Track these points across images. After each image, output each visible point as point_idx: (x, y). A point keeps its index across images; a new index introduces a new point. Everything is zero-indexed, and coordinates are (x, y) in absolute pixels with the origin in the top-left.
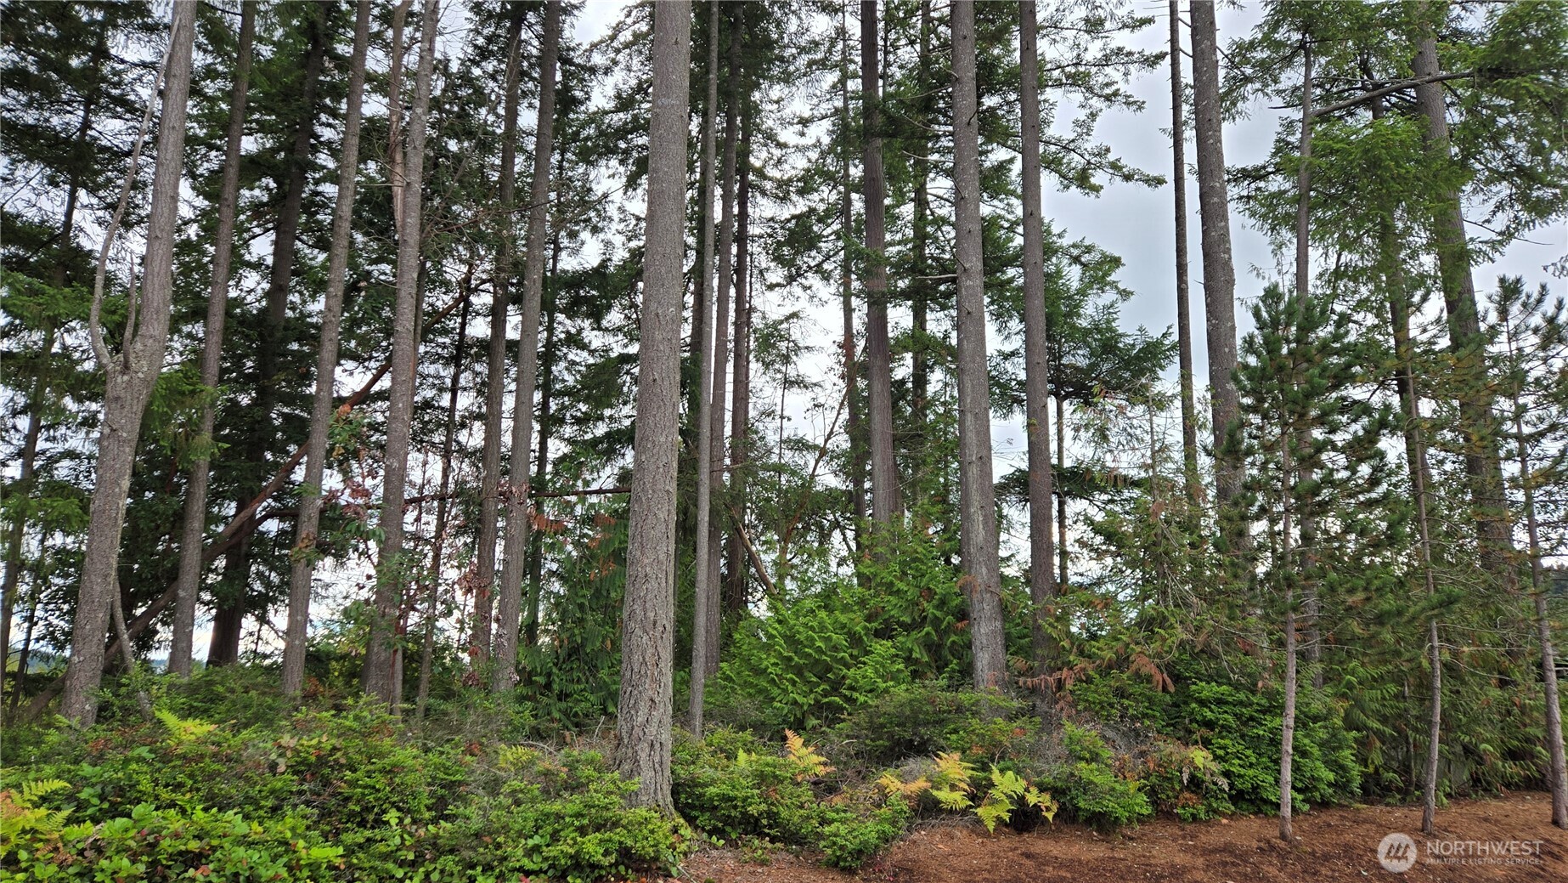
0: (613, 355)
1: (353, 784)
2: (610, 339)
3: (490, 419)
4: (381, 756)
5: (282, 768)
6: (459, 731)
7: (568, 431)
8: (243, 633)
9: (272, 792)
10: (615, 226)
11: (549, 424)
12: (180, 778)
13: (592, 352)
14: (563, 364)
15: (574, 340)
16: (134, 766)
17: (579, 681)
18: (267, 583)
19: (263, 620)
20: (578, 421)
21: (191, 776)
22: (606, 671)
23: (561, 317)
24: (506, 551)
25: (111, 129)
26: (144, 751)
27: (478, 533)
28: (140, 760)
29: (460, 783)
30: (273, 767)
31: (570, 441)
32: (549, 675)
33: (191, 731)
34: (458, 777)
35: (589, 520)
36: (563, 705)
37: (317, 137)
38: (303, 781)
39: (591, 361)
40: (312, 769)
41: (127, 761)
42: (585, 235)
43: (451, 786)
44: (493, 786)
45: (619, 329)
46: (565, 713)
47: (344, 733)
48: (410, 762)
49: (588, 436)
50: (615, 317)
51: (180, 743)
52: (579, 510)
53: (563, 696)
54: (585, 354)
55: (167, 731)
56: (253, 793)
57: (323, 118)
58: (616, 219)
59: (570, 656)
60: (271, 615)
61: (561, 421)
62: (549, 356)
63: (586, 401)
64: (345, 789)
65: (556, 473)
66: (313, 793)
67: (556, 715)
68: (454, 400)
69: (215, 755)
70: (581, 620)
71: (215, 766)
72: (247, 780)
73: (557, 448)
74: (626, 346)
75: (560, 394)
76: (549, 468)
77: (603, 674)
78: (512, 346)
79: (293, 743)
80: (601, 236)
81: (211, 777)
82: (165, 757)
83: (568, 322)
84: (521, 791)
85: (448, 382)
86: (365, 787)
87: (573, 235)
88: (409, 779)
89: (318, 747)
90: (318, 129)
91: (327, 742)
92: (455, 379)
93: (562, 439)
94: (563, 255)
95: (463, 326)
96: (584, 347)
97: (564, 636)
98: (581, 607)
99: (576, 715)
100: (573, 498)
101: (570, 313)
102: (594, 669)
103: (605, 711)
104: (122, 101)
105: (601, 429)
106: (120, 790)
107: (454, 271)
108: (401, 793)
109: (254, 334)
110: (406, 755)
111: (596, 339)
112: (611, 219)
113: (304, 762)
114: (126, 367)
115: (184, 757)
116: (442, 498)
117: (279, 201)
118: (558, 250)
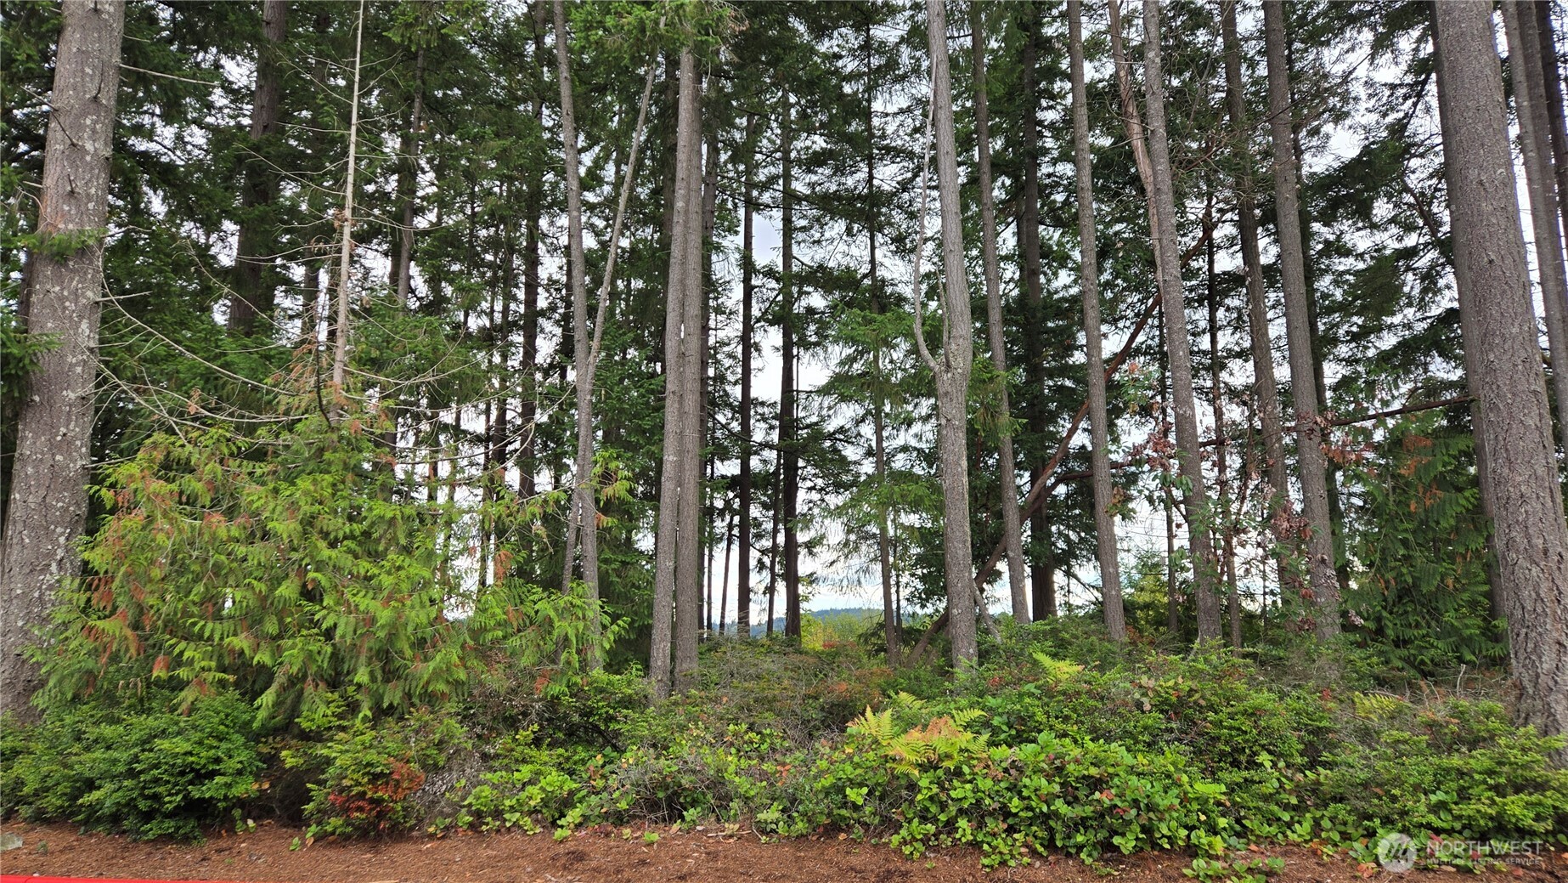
0: (1388, 252)
1: (1219, 724)
2: (1379, 237)
3: (1258, 353)
4: (1239, 699)
5: (1147, 707)
6: (1307, 678)
7: (1343, 350)
8: (1056, 587)
9: (1146, 728)
10: (1363, 106)
11: (1321, 346)
12: (1066, 711)
13: (1360, 256)
14: (1328, 279)
15: (1337, 248)
16: (1027, 700)
17: (1418, 626)
18: (1067, 540)
19: (1069, 574)
20: (1355, 337)
21: (1075, 710)
22: (1452, 613)
23: (1316, 226)
24: (1304, 489)
25: (888, 175)
26: (1031, 687)
27: (1265, 474)
28: (1030, 695)
29: (1328, 730)
30: (1139, 705)
31: (1351, 361)
32: (1379, 619)
33: (1065, 670)
34: (1324, 724)
35: (1396, 443)
36: (1404, 652)
37: (1041, 123)
38: (1169, 719)
39: (1361, 266)
40: (1173, 707)
41: (1021, 696)
42: (1328, 128)
43: (1317, 732)
44: (1366, 735)
45: (1393, 220)
46: (1407, 660)
47: (1195, 674)
48: (1270, 706)
49: (1371, 353)
50: (1382, 209)
51: (1058, 681)
52: (1379, 436)
53: (1399, 643)
54: (1351, 260)
55: (1045, 671)
56: (1130, 726)
57: (1044, 103)
58: (1363, 95)
59: (1400, 598)
60: (1076, 570)
61: (1335, 341)
62: (1311, 273)
63: (1358, 314)
64: (1214, 731)
65: (1338, 400)
66: (1181, 731)
67: (1400, 664)
68: (1214, 341)
69: (1089, 692)
70: (1406, 558)
71: (1092, 702)
72: (1121, 715)
73: (1332, 372)
74: (1400, 239)
75: (1329, 311)
76: (1329, 394)
77: (1449, 617)
78: (1269, 271)
79: (1152, 683)
80: (1348, 122)
81: (1090, 711)
82: (1048, 692)
83: (1325, 230)
84: (1405, 742)
85: (1203, 324)
86: (1231, 728)
87: (1315, 132)
88: (1274, 722)
89: (1176, 687)
90: (1040, 115)
91: (1185, 685)
92: (1212, 320)
93: (1339, 360)
94: (1307, 157)
95: (1211, 263)
96: (1346, 252)
97: (1389, 576)
98: (1405, 542)
99: (1422, 662)
100: (1369, 424)
101: (1328, 219)
102: (1435, 614)
103: (1461, 660)
104: (888, 149)
105: (1388, 341)
106: (1022, 720)
107: (1195, 208)
108: (1268, 736)
109: (1020, 318)
110: (1263, 699)
111: (1362, 241)
112: (1356, 99)
113: (1166, 701)
114: (948, 366)
115: (1064, 693)
116: (1219, 443)
117: (1016, 192)
118: (1299, 152)
